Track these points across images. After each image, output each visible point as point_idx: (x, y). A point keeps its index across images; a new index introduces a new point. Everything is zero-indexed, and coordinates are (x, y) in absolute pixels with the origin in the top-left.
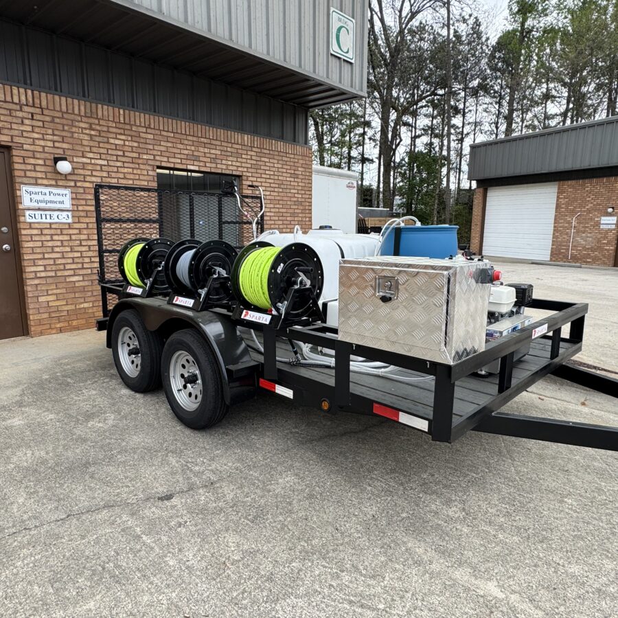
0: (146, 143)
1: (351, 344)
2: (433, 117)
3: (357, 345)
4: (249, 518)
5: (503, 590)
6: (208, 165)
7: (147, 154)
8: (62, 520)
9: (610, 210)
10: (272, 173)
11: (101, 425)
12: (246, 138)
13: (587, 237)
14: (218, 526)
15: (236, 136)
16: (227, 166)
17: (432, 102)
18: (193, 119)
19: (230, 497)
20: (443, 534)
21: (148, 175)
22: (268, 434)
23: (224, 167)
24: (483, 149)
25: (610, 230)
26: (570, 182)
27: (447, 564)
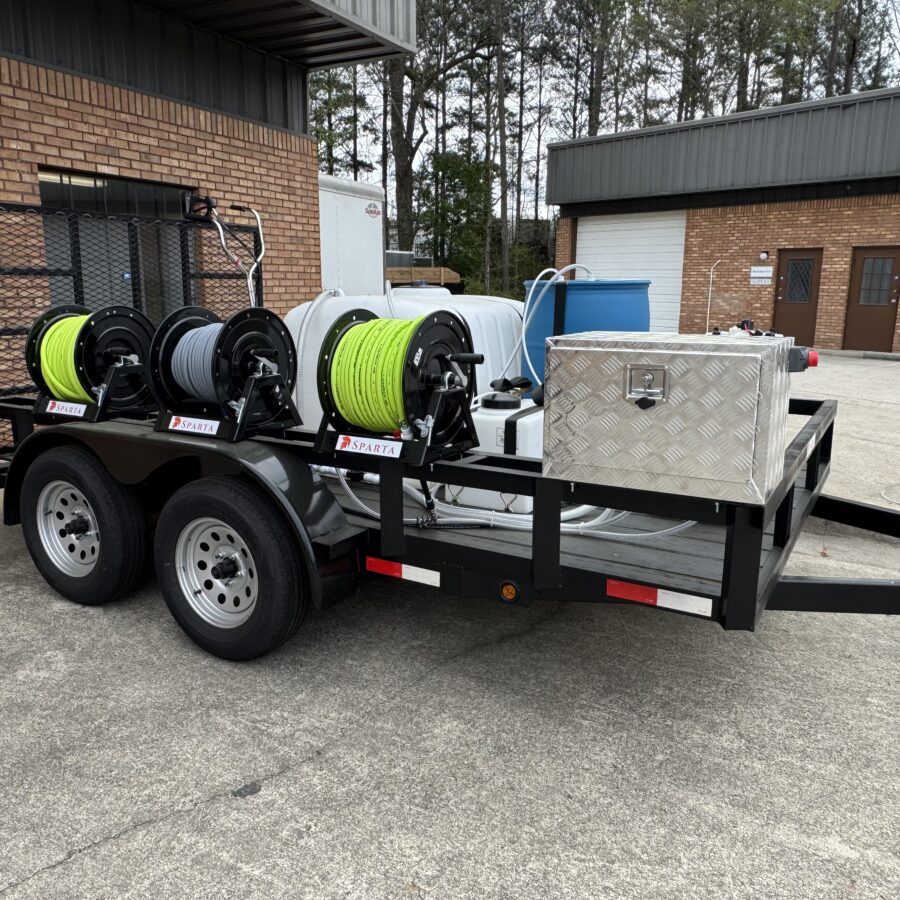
0: (15, 118)
1: (567, 484)
2: (472, 96)
3: (578, 485)
4: (417, 801)
5: (852, 846)
6: (135, 165)
7: (18, 139)
8: (60, 863)
9: (763, 256)
10: (250, 184)
11: (43, 674)
12: (202, 118)
13: (733, 298)
14: (370, 825)
15: (185, 113)
16: (171, 169)
17: (469, 68)
18: (100, 74)
19: (363, 771)
20: (732, 778)
21: (21, 182)
22: (374, 654)
23: (165, 170)
24: (569, 152)
25: (764, 287)
26: (703, 211)
27: (757, 821)
